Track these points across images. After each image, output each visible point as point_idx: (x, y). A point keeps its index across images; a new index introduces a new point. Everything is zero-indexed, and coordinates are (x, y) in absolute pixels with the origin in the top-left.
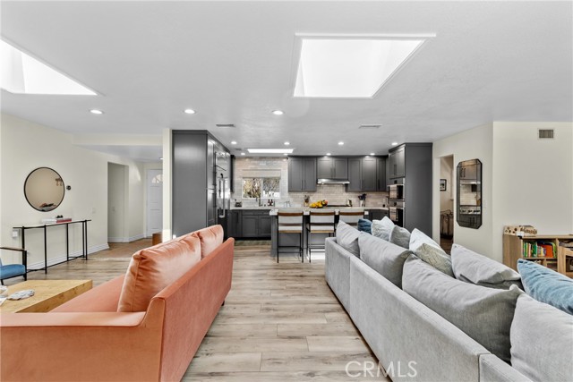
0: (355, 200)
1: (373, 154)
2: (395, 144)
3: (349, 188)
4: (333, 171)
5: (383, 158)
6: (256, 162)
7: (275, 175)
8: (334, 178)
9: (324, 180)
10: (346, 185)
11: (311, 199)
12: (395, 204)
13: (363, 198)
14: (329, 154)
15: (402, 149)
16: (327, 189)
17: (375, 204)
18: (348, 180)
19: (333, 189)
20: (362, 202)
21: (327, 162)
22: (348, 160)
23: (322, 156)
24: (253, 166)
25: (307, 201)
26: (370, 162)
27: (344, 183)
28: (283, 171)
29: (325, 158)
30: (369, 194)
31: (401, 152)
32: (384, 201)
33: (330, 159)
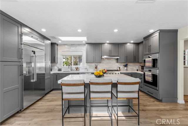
0: (122, 67)
1: (132, 42)
2: (152, 31)
3: (119, 61)
4: (110, 51)
5: (137, 44)
6: (69, 47)
7: (79, 54)
8: (111, 55)
9: (105, 57)
10: (117, 59)
11: (98, 67)
12: (150, 71)
13: (126, 66)
14: (108, 42)
15: (157, 34)
16: (107, 61)
17: (133, 70)
18: (118, 56)
19: (110, 61)
20: (125, 68)
21: (107, 47)
22: (118, 45)
23: (104, 43)
24: (68, 49)
25: (96, 68)
26: (130, 47)
27: (116, 58)
28: (83, 51)
29: (106, 45)
30: (129, 64)
31: (156, 37)
32: (137, 68)
33: (109, 45)
